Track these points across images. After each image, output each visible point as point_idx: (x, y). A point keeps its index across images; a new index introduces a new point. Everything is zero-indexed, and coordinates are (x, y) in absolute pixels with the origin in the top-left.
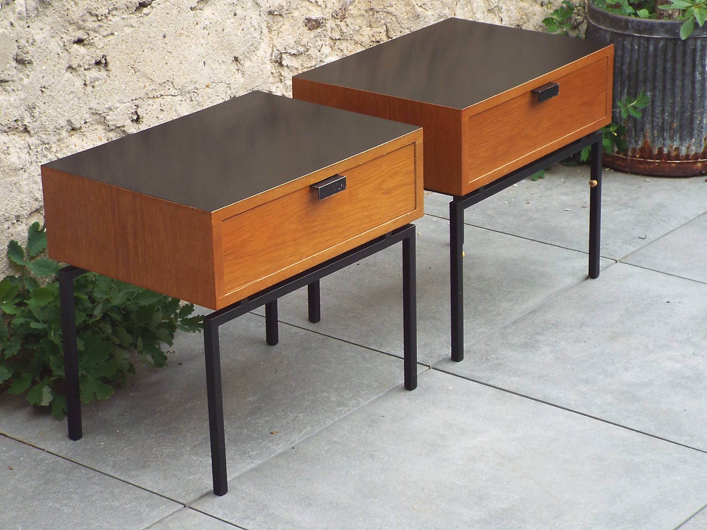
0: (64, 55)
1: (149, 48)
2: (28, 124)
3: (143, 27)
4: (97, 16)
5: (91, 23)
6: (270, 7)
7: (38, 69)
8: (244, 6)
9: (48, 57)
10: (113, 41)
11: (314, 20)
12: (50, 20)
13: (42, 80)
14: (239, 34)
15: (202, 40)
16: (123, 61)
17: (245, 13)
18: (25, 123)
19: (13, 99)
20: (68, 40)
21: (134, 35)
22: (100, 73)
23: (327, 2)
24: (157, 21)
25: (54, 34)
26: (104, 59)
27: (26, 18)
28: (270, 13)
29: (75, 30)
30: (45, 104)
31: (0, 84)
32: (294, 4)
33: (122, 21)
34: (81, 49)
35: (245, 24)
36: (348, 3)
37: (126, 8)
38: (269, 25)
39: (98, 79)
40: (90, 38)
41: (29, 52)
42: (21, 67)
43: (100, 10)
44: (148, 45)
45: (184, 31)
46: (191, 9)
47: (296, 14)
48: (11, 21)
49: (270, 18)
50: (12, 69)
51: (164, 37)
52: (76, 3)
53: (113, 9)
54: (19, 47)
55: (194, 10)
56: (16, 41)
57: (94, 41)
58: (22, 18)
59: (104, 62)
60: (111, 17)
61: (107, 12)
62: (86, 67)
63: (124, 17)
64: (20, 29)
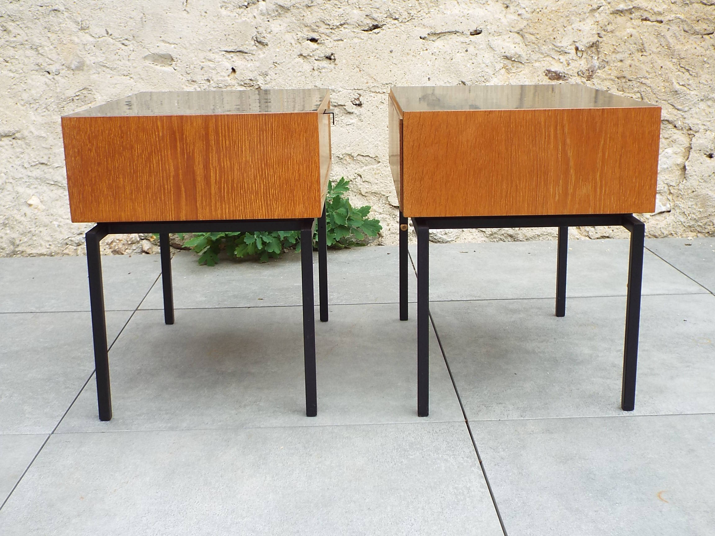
0: (297, 46)
1: (375, 56)
2: (260, 85)
3: (371, 41)
4: (329, 25)
5: (323, 29)
6: (505, 52)
7: (272, 50)
8: (476, 46)
9: (282, 44)
10: (342, 45)
11: (553, 72)
12: (288, 20)
13: (275, 58)
14: (468, 66)
15: (429, 62)
16: (349, 60)
17: (477, 52)
18: (258, 83)
19: (249, 65)
20: (301, 37)
21: (362, 45)
22: (329, 65)
23: (570, 62)
24: (385, 40)
25: (291, 30)
26: (333, 56)
27: (267, 15)
28: (507, 58)
29: (308, 31)
30: (276, 74)
31: (241, 54)
32: (534, 57)
33: (352, 33)
34: (313, 45)
35: (476, 59)
36: (597, 67)
37: (357, 25)
38: (507, 68)
39: (324, 68)
40: (322, 39)
41: (266, 37)
42: (260, 46)
43: (332, 22)
44: (374, 54)
45: (411, 52)
46: (421, 38)
47: (537, 64)
48: (255, 14)
49: (507, 62)
50: (250, 46)
51: (391, 52)
52: (311, 13)
53: (344, 24)
54: (258, 32)
55: (424, 39)
56: (256, 28)
57: (325, 42)
58: (262, 14)
59: (333, 58)
60: (342, 29)
61: (338, 24)
62: (317, 58)
63: (354, 31)
64: (260, 21)
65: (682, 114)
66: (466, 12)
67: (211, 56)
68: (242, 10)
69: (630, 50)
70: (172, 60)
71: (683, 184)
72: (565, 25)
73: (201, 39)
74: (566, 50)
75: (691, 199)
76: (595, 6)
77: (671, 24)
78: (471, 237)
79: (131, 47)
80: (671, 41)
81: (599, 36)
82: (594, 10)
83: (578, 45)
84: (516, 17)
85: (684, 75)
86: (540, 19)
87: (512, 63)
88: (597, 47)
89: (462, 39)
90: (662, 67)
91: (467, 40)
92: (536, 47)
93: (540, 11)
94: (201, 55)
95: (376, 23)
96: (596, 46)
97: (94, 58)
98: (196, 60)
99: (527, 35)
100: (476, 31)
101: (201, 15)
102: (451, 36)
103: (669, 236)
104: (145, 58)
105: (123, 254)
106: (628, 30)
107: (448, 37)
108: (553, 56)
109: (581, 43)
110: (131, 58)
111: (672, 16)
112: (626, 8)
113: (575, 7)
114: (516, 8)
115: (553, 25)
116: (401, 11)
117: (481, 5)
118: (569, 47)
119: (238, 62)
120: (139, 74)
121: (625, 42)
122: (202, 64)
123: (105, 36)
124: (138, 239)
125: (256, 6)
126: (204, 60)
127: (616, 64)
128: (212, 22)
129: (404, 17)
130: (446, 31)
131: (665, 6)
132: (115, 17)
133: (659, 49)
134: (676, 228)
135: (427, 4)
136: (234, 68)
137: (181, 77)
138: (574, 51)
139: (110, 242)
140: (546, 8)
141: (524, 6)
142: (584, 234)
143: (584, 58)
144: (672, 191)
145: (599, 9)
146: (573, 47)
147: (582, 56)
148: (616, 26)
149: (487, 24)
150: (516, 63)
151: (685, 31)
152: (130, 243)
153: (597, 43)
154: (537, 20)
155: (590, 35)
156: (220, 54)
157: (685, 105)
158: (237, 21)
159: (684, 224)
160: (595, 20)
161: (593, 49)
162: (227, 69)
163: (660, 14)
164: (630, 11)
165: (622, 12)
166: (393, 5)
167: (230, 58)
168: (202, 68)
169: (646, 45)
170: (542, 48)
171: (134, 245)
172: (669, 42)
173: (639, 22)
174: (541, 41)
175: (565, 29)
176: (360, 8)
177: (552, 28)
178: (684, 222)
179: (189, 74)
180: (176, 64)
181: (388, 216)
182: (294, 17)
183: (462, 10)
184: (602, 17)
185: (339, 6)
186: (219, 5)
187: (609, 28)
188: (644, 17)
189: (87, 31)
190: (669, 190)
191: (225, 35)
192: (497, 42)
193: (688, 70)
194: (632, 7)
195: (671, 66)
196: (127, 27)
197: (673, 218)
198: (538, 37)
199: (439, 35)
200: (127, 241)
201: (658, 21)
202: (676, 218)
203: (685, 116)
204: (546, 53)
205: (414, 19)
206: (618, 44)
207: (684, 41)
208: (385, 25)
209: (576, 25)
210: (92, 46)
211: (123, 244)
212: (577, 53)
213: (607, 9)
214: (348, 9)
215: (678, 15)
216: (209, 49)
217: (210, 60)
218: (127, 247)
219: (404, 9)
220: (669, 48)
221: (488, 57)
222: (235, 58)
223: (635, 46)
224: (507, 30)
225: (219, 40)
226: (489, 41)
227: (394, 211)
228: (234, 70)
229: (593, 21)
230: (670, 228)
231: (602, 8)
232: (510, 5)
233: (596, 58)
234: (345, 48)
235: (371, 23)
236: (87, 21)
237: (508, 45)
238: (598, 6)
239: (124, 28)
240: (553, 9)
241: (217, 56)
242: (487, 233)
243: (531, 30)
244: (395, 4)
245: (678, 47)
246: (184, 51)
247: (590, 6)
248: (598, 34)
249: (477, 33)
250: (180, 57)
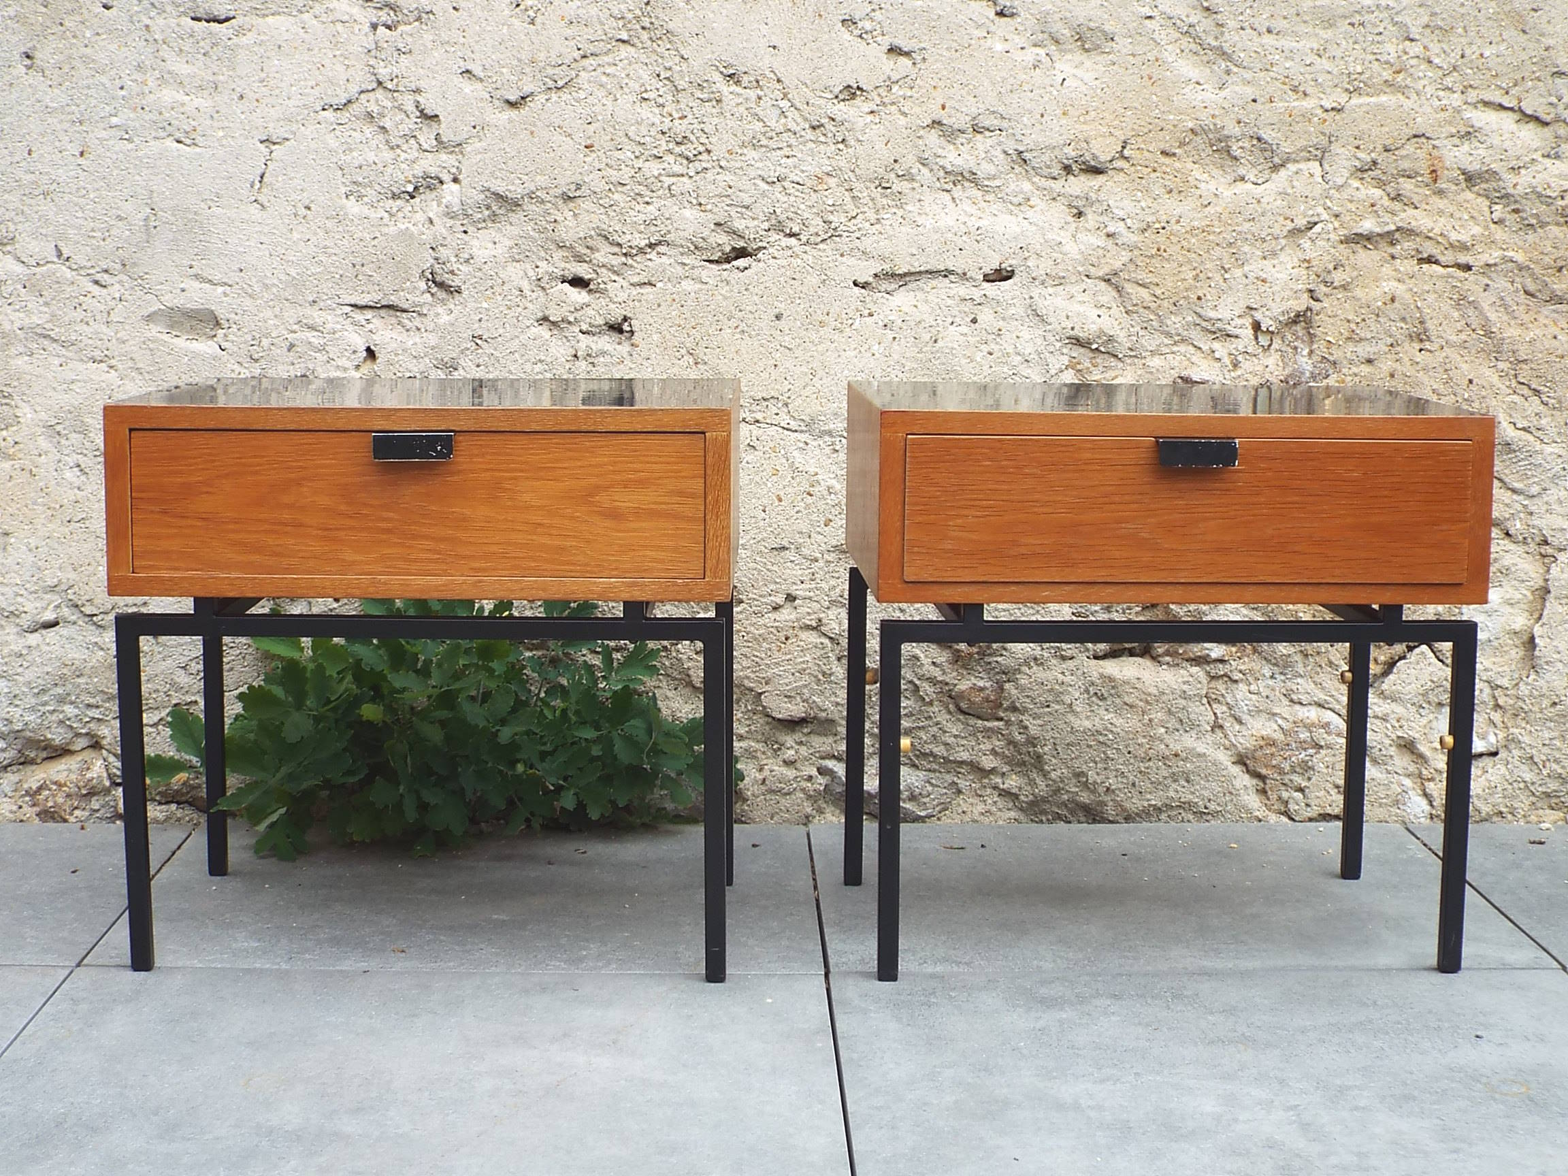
0: (534, 295)
1: (736, 327)
3: (727, 288)
4: (619, 245)
5: (604, 254)
6: (1073, 329)
7: (471, 305)
8: (999, 309)
9: (498, 289)
10: (651, 296)
11: (1196, 382)
12: (515, 231)
13: (477, 325)
14: (978, 359)
16: (668, 336)
17: (1001, 324)
19: (410, 342)
20: (547, 272)
21: (702, 298)
22: (617, 347)
23: (1240, 358)
24: (762, 286)
25: (521, 257)
26: (626, 324)
27: (461, 217)
28: (1078, 342)
29: (565, 259)
30: (478, 366)
31: (392, 312)
32: (1150, 342)
33: (679, 268)
34: (577, 296)
35: (997, 343)
36: (1308, 374)
37: (692, 248)
38: (1079, 367)
39: (603, 353)
40: (600, 281)
41: (456, 272)
42: (442, 294)
43: (629, 237)
44: (733, 323)
45: (831, 319)
46: (855, 284)
47: (1156, 362)
48: (431, 215)
49: (1077, 352)
50: (416, 293)
51: (778, 317)
52: (575, 215)
53: (659, 243)
54: (436, 259)
55: (863, 287)
56: (432, 248)
57: (608, 287)
58: (450, 215)
59: (629, 329)
60: (653, 255)
61: (643, 243)
62: (584, 327)
63: (684, 261)
64: (444, 231)
65: (1525, 503)
66: (973, 223)
67: (316, 316)
68: (399, 202)
69: (1390, 336)
70: (218, 324)
71: (1527, 684)
72: (1227, 266)
73: (293, 273)
74: (1227, 327)
75: (1548, 724)
76: (1301, 222)
77: (1494, 275)
78: (981, 808)
79: (116, 291)
80: (1493, 316)
81: (1312, 297)
82: (1300, 231)
83: (1258, 316)
84: (1101, 241)
85: (1527, 404)
86: (1163, 247)
87: (1091, 355)
88: (1309, 324)
89: (963, 290)
90: (1471, 381)
91: (977, 294)
92: (1152, 317)
93: (1164, 228)
94: (291, 314)
95: (742, 244)
96: (1305, 321)
97: (22, 315)
98: (277, 326)
99: (1129, 288)
100: (998, 271)
101: (296, 215)
102: (934, 283)
103: (1495, 819)
104: (150, 318)
105: (65, 821)
106: (1384, 284)
107: (928, 284)
108: (1195, 343)
109: (1267, 313)
110: (114, 317)
111: (1494, 256)
112: (1378, 230)
113: (1252, 223)
114: (1101, 219)
115: (1195, 265)
116: (806, 215)
117: (1010, 206)
118: (1239, 322)
119: (385, 333)
120: (131, 359)
121: (1378, 315)
122: (291, 336)
123: (53, 262)
124: (107, 783)
125: (434, 193)
126: (295, 327)
127: (1355, 370)
128: (321, 233)
129: (812, 230)
130: (922, 269)
131: (1477, 230)
132: (80, 214)
133: (1463, 336)
134: (1514, 797)
135: (873, 200)
136: (372, 347)
137: (236, 367)
138: (1250, 332)
139: (34, 788)
140: (1178, 222)
141: (1121, 214)
142: (1276, 807)
143: (1277, 351)
144: (1501, 702)
145: (1311, 228)
146: (1248, 322)
147: (1270, 345)
148: (1355, 273)
149: (1027, 254)
150: (1102, 356)
151: (1526, 292)
152: (84, 792)
153: (1309, 314)
154: (1154, 251)
155: (1288, 293)
156: (340, 312)
157: (1532, 480)
158: (385, 230)
159: (1532, 788)
160: (1302, 257)
161: (1299, 329)
162: (355, 352)
163: (1464, 247)
164: (1390, 238)
165: (1368, 238)
166: (785, 199)
167: (364, 323)
168: (291, 346)
169: (1429, 325)
170: (1169, 323)
171: (95, 798)
172: (1487, 319)
173: (1410, 266)
174: (1165, 304)
175: (1227, 276)
176: (700, 204)
177: (1194, 273)
178: (1533, 783)
179: (256, 361)
180: (225, 335)
181: (760, 746)
182: (532, 223)
183: (963, 218)
184: (1319, 249)
185: (647, 199)
186: (343, 190)
187: (1338, 277)
188: (1425, 255)
189: (9, 248)
190: (1494, 697)
191: (354, 266)
192: (1053, 301)
193: (1537, 392)
194: (1393, 228)
195: (1495, 379)
196: (109, 240)
197: (1503, 770)
198: (1158, 292)
199: (904, 278)
200: (79, 788)
201: (1458, 266)
202: (1511, 772)
203: (1533, 508)
204: (1179, 335)
205: (840, 236)
206: (1359, 320)
207: (1526, 318)
208: (765, 248)
209: (1255, 267)
210: (19, 287)
211: (68, 796)
212: (1256, 338)
213: (1330, 230)
214: (671, 207)
215: (1511, 254)
216: (311, 299)
217: (312, 328)
218: (76, 804)
219: (815, 210)
220: (1489, 334)
221: (1029, 338)
222: (377, 322)
223: (1403, 325)
224: (1080, 273)
225: (338, 276)
226: (1031, 298)
227: (778, 734)
228: (371, 354)
229: (1296, 260)
230: (1498, 799)
231: (1317, 228)
232: (1088, 211)
233: (1305, 352)
234: (659, 305)
235: (727, 243)
236: (10, 224)
237: (1081, 309)
238: (1309, 222)
239: (102, 243)
240: (1196, 224)
241: (329, 318)
242: (1022, 797)
243: (1142, 276)
244: (792, 199)
245: (1512, 332)
246: (248, 302)
247: (1288, 222)
248: (1311, 291)
249: (1001, 275)
250: (237, 318)
